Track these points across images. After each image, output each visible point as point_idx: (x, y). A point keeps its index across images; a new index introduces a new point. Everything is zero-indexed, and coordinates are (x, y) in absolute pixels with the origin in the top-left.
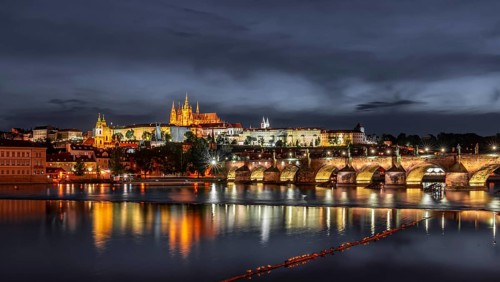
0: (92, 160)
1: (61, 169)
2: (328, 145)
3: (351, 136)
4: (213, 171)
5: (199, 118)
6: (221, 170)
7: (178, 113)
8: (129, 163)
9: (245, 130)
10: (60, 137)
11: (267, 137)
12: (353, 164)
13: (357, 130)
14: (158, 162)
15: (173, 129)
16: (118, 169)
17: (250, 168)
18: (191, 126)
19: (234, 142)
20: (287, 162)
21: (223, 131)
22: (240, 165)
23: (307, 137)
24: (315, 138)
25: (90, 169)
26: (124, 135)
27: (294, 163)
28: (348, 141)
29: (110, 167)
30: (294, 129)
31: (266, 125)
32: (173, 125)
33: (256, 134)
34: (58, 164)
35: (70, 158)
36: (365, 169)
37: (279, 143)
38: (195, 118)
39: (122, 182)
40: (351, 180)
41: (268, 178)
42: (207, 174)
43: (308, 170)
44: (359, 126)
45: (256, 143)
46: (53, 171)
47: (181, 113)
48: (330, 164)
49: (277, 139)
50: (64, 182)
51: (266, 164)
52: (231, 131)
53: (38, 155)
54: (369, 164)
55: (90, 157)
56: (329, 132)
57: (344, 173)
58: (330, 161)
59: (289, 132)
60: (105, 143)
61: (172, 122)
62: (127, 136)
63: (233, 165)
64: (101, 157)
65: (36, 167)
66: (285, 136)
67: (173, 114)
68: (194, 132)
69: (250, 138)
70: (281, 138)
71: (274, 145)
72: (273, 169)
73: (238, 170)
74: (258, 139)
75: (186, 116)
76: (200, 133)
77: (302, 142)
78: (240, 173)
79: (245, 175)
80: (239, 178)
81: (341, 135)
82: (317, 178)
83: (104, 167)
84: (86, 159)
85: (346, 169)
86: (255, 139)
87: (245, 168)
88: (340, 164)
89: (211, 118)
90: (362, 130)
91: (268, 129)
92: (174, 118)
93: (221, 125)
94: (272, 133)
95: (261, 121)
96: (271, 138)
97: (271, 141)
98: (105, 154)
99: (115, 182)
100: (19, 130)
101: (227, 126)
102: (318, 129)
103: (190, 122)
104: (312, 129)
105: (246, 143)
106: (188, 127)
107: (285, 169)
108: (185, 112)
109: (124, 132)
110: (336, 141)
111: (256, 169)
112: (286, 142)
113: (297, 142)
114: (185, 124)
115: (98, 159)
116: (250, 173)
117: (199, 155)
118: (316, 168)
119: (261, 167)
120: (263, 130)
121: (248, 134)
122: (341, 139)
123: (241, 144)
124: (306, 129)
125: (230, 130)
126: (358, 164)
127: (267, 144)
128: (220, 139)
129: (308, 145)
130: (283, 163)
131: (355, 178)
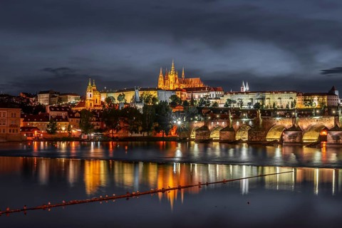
0: (66, 120)
1: (36, 128)
2: (303, 107)
3: (326, 99)
4: (179, 130)
5: (184, 82)
6: (185, 129)
7: (166, 78)
8: (99, 123)
9: (226, 94)
10: (60, 100)
11: (246, 100)
12: (299, 124)
13: (331, 93)
14: (125, 122)
15: (160, 92)
16: (87, 128)
17: (210, 128)
18: (176, 90)
19: (216, 104)
20: (241, 122)
21: (205, 94)
22: (201, 125)
23: (283, 100)
24: (291, 100)
25: (64, 129)
26: (116, 98)
27: (247, 123)
28: (322, 104)
29: (80, 127)
30: (271, 92)
31: (246, 88)
32: (160, 89)
33: (236, 98)
34: (35, 124)
35: (46, 118)
36: (311, 128)
37: (257, 106)
38: (180, 83)
39: (90, 140)
40: (297, 140)
41: (224, 137)
42: (173, 133)
43: (259, 129)
44: (333, 89)
45: (236, 106)
46: (28, 129)
47: (168, 78)
48: (279, 124)
49: (255, 102)
50: (38, 140)
51: (223, 124)
52: (213, 94)
53: (14, 115)
54: (314, 123)
55: (64, 117)
56: (305, 95)
57: (290, 133)
58: (279, 121)
59: (267, 95)
60: (95, 106)
61: (160, 86)
62: (118, 99)
63: (195, 125)
64: (73, 117)
65: (11, 126)
66: (263, 99)
67: (161, 79)
68: (179, 96)
69: (230, 101)
70: (259, 101)
71: (252, 107)
72: (229, 129)
73: (198, 130)
74: (238, 101)
75: (172, 81)
76: (185, 96)
77: (279, 104)
78: (200, 132)
79: (205, 134)
80: (199, 138)
81: (316, 98)
82: (268, 137)
83: (75, 127)
84: (59, 119)
85: (293, 128)
86: (235, 102)
87: (205, 128)
88: (288, 123)
89: (195, 82)
90: (337, 93)
91: (247, 93)
92: (162, 83)
93: (204, 89)
94: (251, 96)
95: (242, 85)
96: (250, 101)
97: (250, 104)
98: (77, 114)
99: (83, 140)
100: (26, 94)
101: (209, 90)
102: (294, 92)
103: (176, 87)
104: (288, 92)
105: (226, 105)
106: (174, 91)
107: (240, 129)
108: (171, 77)
109: (115, 95)
110: (311, 104)
111: (215, 129)
112: (263, 104)
113: (274, 104)
114: (171, 88)
115: (70, 119)
116: (209, 132)
117: (163, 115)
118: (267, 127)
119: (219, 127)
120: (243, 93)
121: (228, 97)
122: (316, 102)
123: (222, 106)
124: (283, 92)
125: (211, 93)
126: (304, 124)
127: (246, 107)
128: (202, 102)
129: (285, 107)
130: (238, 123)
131: (302, 137)
